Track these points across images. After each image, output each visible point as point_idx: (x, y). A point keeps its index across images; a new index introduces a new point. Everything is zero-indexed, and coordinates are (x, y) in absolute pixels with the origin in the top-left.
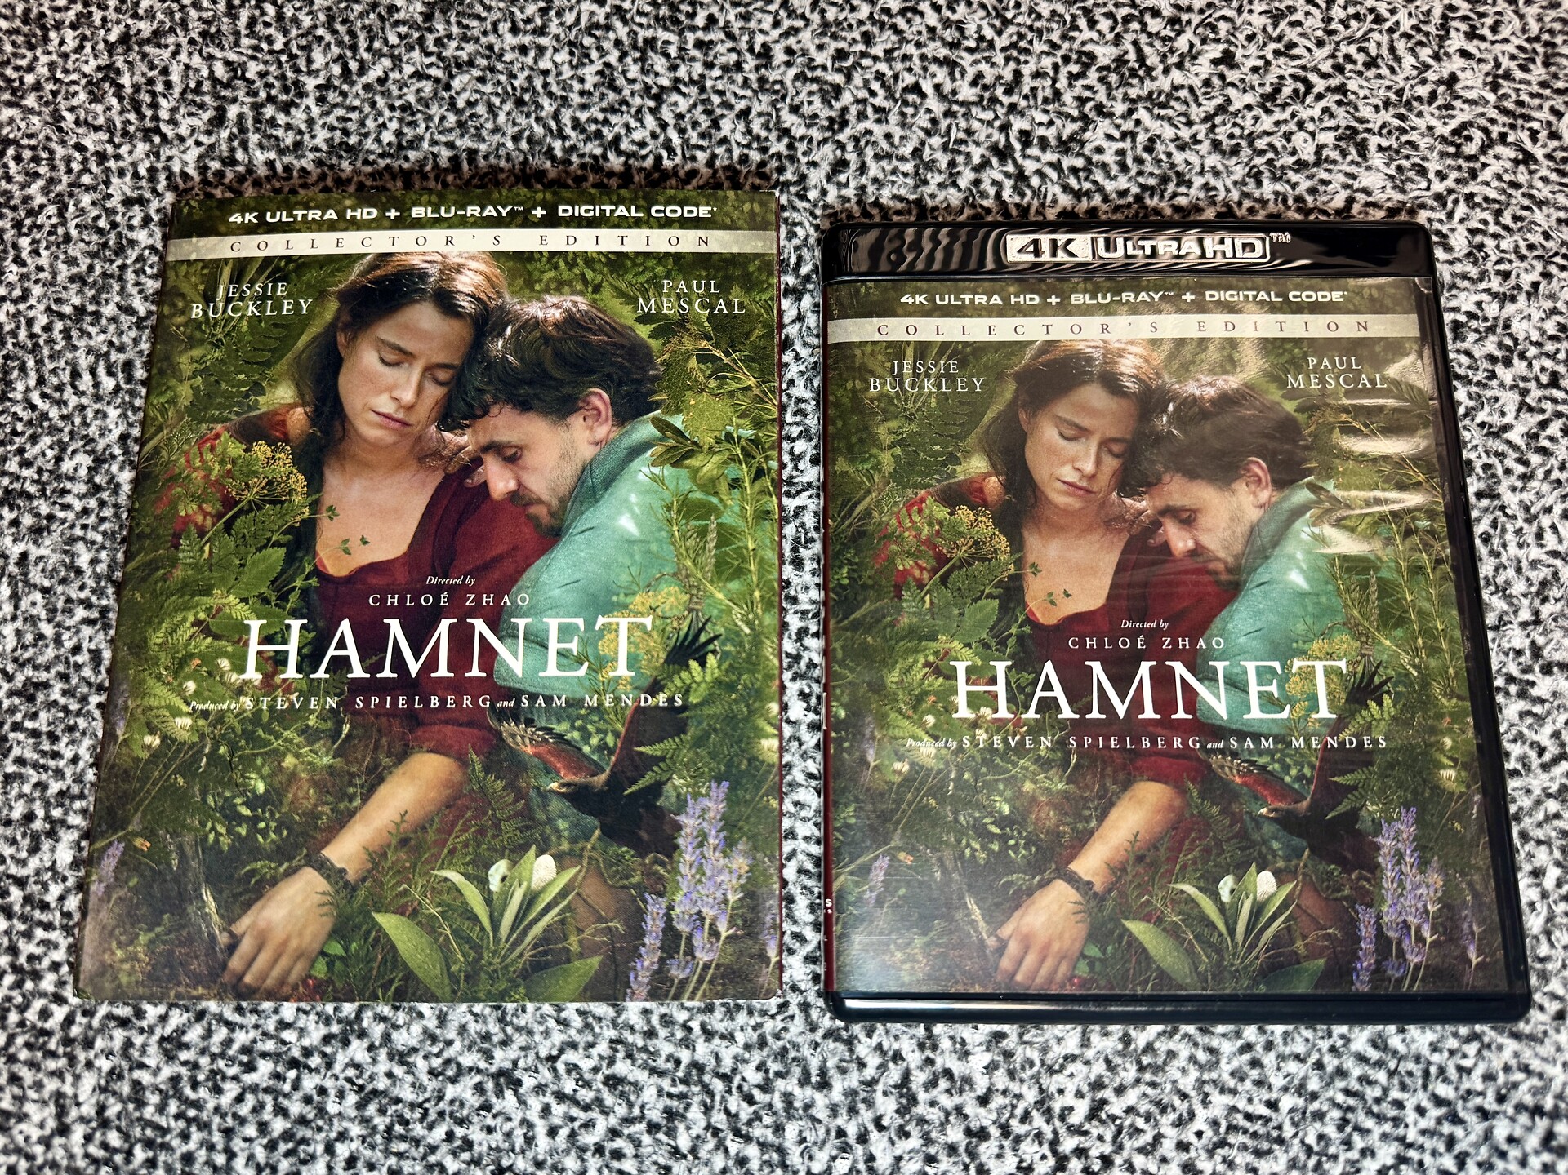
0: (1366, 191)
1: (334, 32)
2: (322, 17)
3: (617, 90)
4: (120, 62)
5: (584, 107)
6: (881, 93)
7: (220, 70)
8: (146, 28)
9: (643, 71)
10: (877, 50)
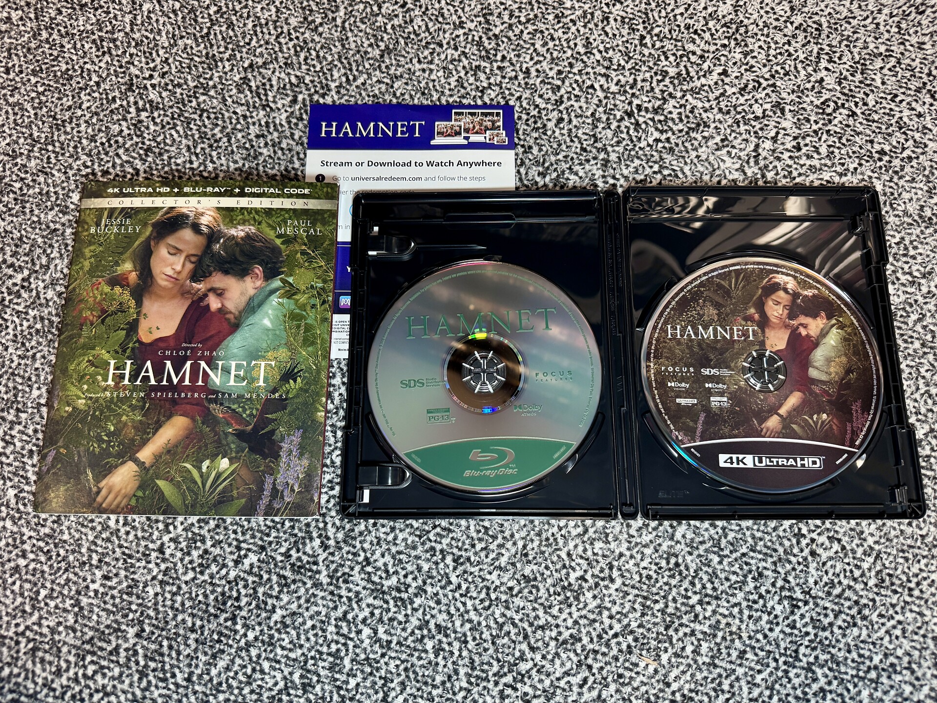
0: (784, 129)
1: (342, 63)
2: (336, 56)
3: (465, 88)
4: (250, 76)
5: (451, 96)
6: (577, 89)
7: (294, 80)
8: (260, 61)
9: (476, 80)
10: (575, 70)
